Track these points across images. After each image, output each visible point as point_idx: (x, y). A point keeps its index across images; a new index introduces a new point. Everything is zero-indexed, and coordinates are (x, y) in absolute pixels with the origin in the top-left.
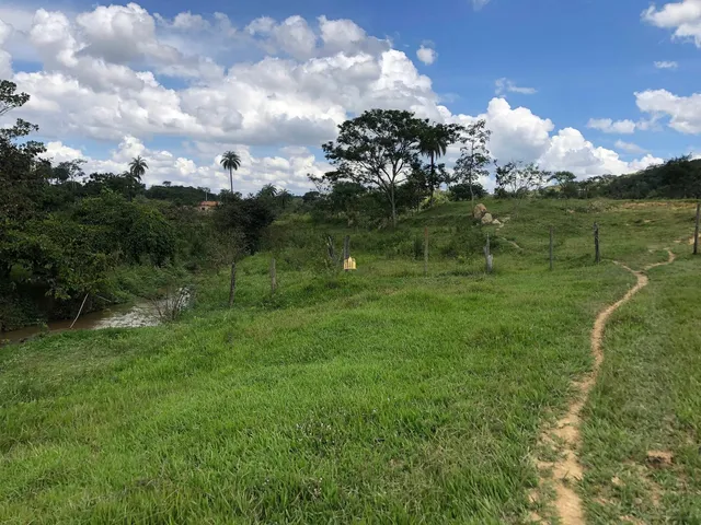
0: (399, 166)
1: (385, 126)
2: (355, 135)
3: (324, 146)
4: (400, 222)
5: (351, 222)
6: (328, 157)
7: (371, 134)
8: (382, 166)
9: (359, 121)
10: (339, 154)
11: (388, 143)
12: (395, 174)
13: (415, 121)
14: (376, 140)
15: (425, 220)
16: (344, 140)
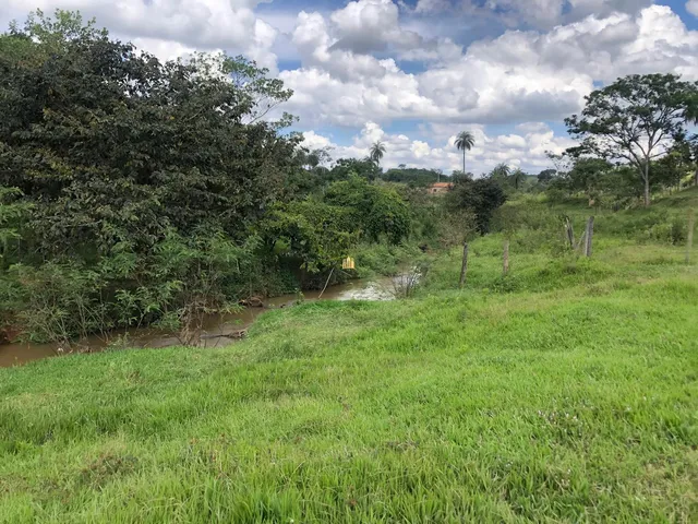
0: (656, 137)
1: (642, 93)
2: (604, 106)
3: (567, 120)
4: (655, 202)
5: (592, 202)
6: (570, 131)
7: (623, 103)
8: (635, 139)
9: (609, 91)
10: (584, 127)
11: (645, 113)
12: (651, 147)
13: (681, 85)
14: (630, 110)
15: (686, 199)
16: (591, 112)
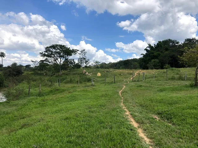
3: (40, 53)
5: (45, 74)
6: (41, 56)
7: (54, 50)
8: (57, 59)
10: (44, 55)
12: (61, 61)
13: (66, 48)
14: (55, 52)
15: (69, 74)
16: (46, 52)
